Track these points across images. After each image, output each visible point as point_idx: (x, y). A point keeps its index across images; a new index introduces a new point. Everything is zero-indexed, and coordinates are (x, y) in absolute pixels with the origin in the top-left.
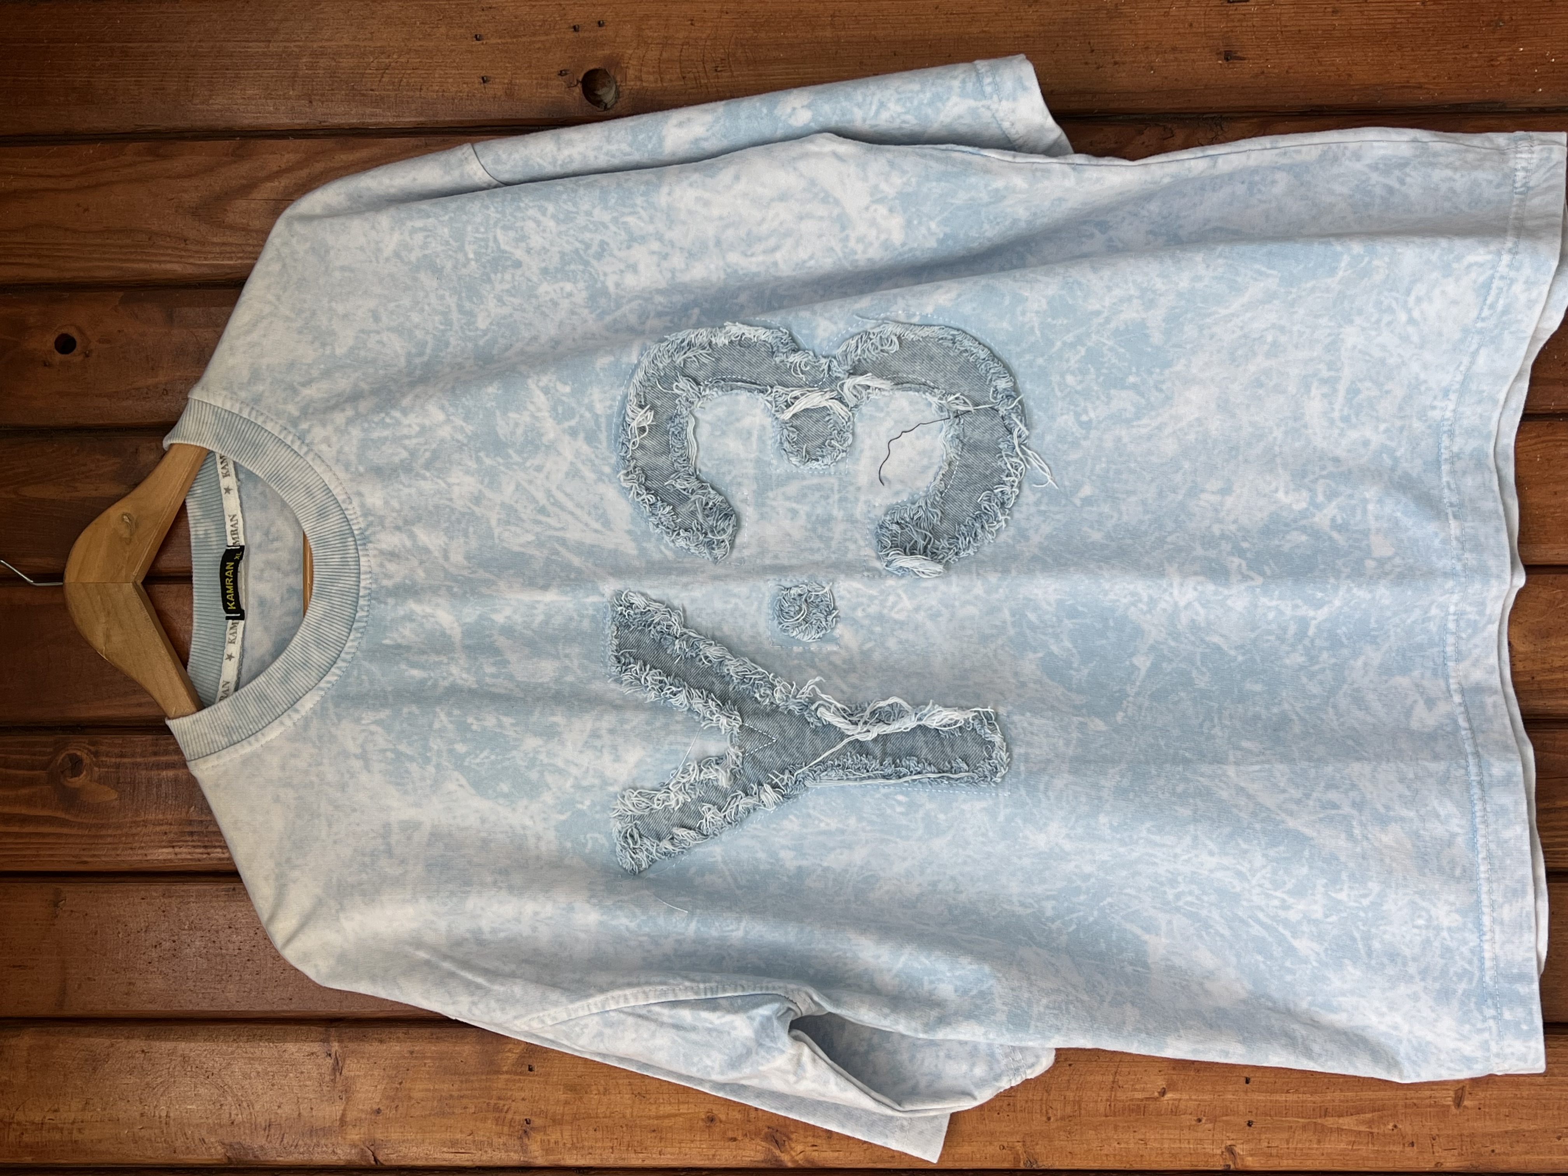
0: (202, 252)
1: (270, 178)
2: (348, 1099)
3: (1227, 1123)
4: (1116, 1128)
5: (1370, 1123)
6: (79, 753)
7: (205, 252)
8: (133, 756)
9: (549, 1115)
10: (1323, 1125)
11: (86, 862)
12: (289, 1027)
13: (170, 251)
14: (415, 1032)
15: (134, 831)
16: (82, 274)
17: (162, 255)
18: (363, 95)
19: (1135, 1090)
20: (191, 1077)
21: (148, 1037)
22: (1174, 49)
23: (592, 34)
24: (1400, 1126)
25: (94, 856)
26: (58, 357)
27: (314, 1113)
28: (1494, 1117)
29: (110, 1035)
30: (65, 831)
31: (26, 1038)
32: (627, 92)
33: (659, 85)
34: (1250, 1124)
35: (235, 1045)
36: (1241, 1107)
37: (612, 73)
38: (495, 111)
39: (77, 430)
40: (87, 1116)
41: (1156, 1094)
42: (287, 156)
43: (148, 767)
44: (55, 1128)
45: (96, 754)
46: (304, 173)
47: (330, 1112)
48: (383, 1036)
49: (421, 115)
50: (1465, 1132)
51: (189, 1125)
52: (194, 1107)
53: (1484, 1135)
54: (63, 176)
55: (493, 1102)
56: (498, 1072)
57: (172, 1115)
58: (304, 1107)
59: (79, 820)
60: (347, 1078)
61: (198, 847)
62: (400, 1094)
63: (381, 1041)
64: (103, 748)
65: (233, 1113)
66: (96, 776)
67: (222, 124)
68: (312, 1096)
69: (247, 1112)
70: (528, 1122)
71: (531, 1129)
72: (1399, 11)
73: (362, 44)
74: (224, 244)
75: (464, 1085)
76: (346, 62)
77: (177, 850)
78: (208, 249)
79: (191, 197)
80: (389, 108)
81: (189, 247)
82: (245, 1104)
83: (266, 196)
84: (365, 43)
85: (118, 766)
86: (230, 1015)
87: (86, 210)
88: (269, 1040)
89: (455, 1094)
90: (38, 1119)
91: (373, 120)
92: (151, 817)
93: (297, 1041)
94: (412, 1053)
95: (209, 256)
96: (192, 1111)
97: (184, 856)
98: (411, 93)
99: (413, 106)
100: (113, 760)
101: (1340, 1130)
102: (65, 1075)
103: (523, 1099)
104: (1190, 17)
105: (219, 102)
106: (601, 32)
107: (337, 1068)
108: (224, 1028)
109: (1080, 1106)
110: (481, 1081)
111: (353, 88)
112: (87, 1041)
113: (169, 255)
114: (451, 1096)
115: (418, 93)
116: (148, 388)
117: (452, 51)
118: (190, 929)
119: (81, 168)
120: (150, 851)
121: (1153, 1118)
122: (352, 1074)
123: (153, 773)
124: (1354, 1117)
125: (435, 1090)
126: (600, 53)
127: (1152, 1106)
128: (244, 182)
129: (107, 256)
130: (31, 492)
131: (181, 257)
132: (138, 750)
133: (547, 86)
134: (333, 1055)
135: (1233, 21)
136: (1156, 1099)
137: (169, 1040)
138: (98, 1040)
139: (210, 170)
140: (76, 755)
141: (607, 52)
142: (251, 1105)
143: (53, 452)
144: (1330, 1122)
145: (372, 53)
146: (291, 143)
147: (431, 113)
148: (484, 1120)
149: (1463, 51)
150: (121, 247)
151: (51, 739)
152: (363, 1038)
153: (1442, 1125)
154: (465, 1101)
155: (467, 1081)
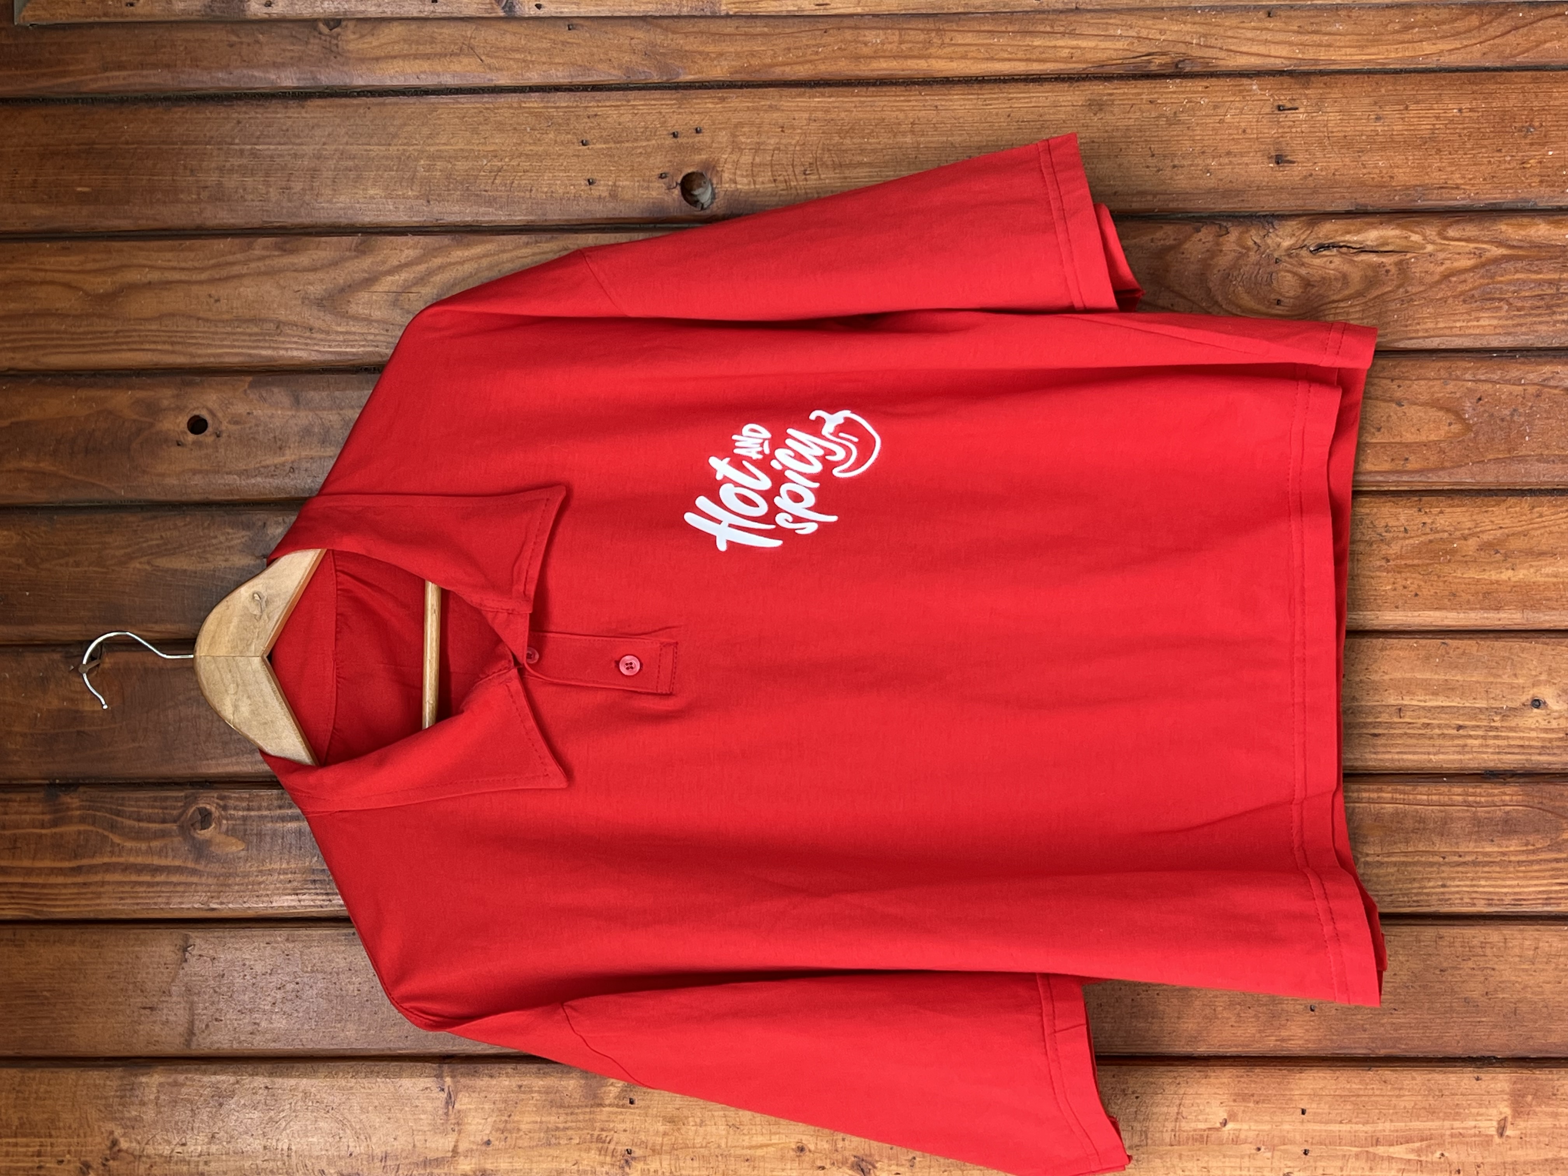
0: (326, 340)
1: (390, 272)
2: (460, 1132)
3: (1285, 1152)
4: (1180, 1156)
5: (1418, 1151)
6: (208, 807)
7: (329, 341)
8: (259, 809)
9: (650, 1145)
10: (1375, 1154)
11: (213, 909)
12: (404, 1064)
13: (295, 339)
14: (522, 1067)
15: (260, 879)
16: (212, 360)
17: (289, 342)
18: (477, 195)
19: (1199, 1121)
20: (312, 1112)
21: (271, 1075)
22: (1229, 153)
23: (691, 140)
24: (1446, 1154)
25: (222, 903)
26: (191, 437)
27: (428, 1145)
28: (1534, 1144)
29: (235, 1073)
30: (195, 879)
31: (156, 1076)
32: (722, 193)
33: (752, 187)
34: (1306, 1152)
35: (353, 1080)
36: (1298, 1137)
37: (709, 175)
38: (600, 211)
39: (206, 505)
40: (214, 1148)
41: (1218, 1125)
42: (406, 252)
43: (273, 819)
44: (183, 1161)
45: (225, 808)
46: (422, 268)
47: (442, 1144)
48: (493, 1071)
49: (531, 214)
50: (1509, 1160)
51: (311, 1156)
52: (315, 1140)
53: (1525, 1163)
54: (196, 268)
55: (596, 1133)
56: (601, 1105)
57: (293, 1148)
58: (419, 1138)
59: (208, 869)
60: (459, 1111)
61: (322, 894)
62: (508, 1126)
63: (491, 1077)
64: (231, 803)
65: (351, 1144)
66: (224, 828)
67: (344, 221)
68: (426, 1129)
69: (365, 1144)
70: (629, 1152)
71: (634, 1159)
72: (1438, 118)
73: (476, 148)
74: (347, 333)
75: (569, 1118)
76: (461, 165)
77: (300, 897)
78: (332, 337)
79: (316, 290)
80: (501, 207)
81: (314, 335)
82: (362, 1137)
83: (387, 289)
84: (480, 148)
85: (245, 819)
86: (348, 1053)
87: (217, 301)
88: (386, 1077)
89: (561, 1126)
90: (167, 1152)
91: (486, 219)
92: (276, 866)
93: (411, 1076)
94: (520, 1087)
95: (334, 344)
96: (313, 1144)
97: (307, 903)
98: (522, 194)
99: (524, 206)
100: (241, 813)
101: (1390, 1159)
102: (192, 1110)
103: (625, 1131)
104: (1243, 124)
105: (343, 200)
106: (699, 138)
107: (450, 1101)
108: (342, 1065)
109: (1147, 1138)
110: (584, 1113)
111: (468, 189)
112: (214, 1079)
113: (296, 343)
114: (557, 1129)
115: (528, 194)
116: (276, 466)
117: (561, 155)
118: (312, 971)
119: (212, 262)
120: (275, 898)
121: (1216, 1148)
122: (464, 1107)
123: (279, 825)
124: (1404, 1146)
125: (541, 1122)
126: (697, 158)
127: (1214, 1135)
128: (366, 275)
129: (236, 343)
130: (164, 562)
131: (307, 344)
132: (265, 804)
133: (648, 188)
134: (446, 1090)
135: (1283, 127)
136: (1217, 1129)
137: (291, 1077)
138: (224, 1078)
139: (334, 264)
140: (206, 809)
141: (704, 157)
142: (368, 1138)
143: (185, 525)
144: (1381, 1150)
145: (485, 157)
146: (410, 240)
147: (540, 212)
148: (588, 1150)
149: (1498, 154)
150: (250, 335)
151: (182, 794)
152: (475, 1074)
153: (1486, 1154)
154: (569, 1132)
155: (572, 1113)
